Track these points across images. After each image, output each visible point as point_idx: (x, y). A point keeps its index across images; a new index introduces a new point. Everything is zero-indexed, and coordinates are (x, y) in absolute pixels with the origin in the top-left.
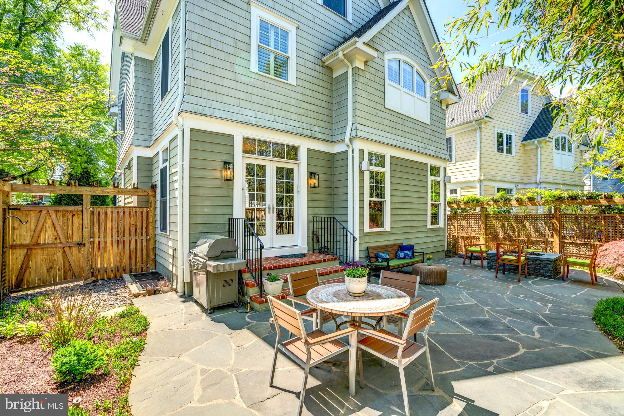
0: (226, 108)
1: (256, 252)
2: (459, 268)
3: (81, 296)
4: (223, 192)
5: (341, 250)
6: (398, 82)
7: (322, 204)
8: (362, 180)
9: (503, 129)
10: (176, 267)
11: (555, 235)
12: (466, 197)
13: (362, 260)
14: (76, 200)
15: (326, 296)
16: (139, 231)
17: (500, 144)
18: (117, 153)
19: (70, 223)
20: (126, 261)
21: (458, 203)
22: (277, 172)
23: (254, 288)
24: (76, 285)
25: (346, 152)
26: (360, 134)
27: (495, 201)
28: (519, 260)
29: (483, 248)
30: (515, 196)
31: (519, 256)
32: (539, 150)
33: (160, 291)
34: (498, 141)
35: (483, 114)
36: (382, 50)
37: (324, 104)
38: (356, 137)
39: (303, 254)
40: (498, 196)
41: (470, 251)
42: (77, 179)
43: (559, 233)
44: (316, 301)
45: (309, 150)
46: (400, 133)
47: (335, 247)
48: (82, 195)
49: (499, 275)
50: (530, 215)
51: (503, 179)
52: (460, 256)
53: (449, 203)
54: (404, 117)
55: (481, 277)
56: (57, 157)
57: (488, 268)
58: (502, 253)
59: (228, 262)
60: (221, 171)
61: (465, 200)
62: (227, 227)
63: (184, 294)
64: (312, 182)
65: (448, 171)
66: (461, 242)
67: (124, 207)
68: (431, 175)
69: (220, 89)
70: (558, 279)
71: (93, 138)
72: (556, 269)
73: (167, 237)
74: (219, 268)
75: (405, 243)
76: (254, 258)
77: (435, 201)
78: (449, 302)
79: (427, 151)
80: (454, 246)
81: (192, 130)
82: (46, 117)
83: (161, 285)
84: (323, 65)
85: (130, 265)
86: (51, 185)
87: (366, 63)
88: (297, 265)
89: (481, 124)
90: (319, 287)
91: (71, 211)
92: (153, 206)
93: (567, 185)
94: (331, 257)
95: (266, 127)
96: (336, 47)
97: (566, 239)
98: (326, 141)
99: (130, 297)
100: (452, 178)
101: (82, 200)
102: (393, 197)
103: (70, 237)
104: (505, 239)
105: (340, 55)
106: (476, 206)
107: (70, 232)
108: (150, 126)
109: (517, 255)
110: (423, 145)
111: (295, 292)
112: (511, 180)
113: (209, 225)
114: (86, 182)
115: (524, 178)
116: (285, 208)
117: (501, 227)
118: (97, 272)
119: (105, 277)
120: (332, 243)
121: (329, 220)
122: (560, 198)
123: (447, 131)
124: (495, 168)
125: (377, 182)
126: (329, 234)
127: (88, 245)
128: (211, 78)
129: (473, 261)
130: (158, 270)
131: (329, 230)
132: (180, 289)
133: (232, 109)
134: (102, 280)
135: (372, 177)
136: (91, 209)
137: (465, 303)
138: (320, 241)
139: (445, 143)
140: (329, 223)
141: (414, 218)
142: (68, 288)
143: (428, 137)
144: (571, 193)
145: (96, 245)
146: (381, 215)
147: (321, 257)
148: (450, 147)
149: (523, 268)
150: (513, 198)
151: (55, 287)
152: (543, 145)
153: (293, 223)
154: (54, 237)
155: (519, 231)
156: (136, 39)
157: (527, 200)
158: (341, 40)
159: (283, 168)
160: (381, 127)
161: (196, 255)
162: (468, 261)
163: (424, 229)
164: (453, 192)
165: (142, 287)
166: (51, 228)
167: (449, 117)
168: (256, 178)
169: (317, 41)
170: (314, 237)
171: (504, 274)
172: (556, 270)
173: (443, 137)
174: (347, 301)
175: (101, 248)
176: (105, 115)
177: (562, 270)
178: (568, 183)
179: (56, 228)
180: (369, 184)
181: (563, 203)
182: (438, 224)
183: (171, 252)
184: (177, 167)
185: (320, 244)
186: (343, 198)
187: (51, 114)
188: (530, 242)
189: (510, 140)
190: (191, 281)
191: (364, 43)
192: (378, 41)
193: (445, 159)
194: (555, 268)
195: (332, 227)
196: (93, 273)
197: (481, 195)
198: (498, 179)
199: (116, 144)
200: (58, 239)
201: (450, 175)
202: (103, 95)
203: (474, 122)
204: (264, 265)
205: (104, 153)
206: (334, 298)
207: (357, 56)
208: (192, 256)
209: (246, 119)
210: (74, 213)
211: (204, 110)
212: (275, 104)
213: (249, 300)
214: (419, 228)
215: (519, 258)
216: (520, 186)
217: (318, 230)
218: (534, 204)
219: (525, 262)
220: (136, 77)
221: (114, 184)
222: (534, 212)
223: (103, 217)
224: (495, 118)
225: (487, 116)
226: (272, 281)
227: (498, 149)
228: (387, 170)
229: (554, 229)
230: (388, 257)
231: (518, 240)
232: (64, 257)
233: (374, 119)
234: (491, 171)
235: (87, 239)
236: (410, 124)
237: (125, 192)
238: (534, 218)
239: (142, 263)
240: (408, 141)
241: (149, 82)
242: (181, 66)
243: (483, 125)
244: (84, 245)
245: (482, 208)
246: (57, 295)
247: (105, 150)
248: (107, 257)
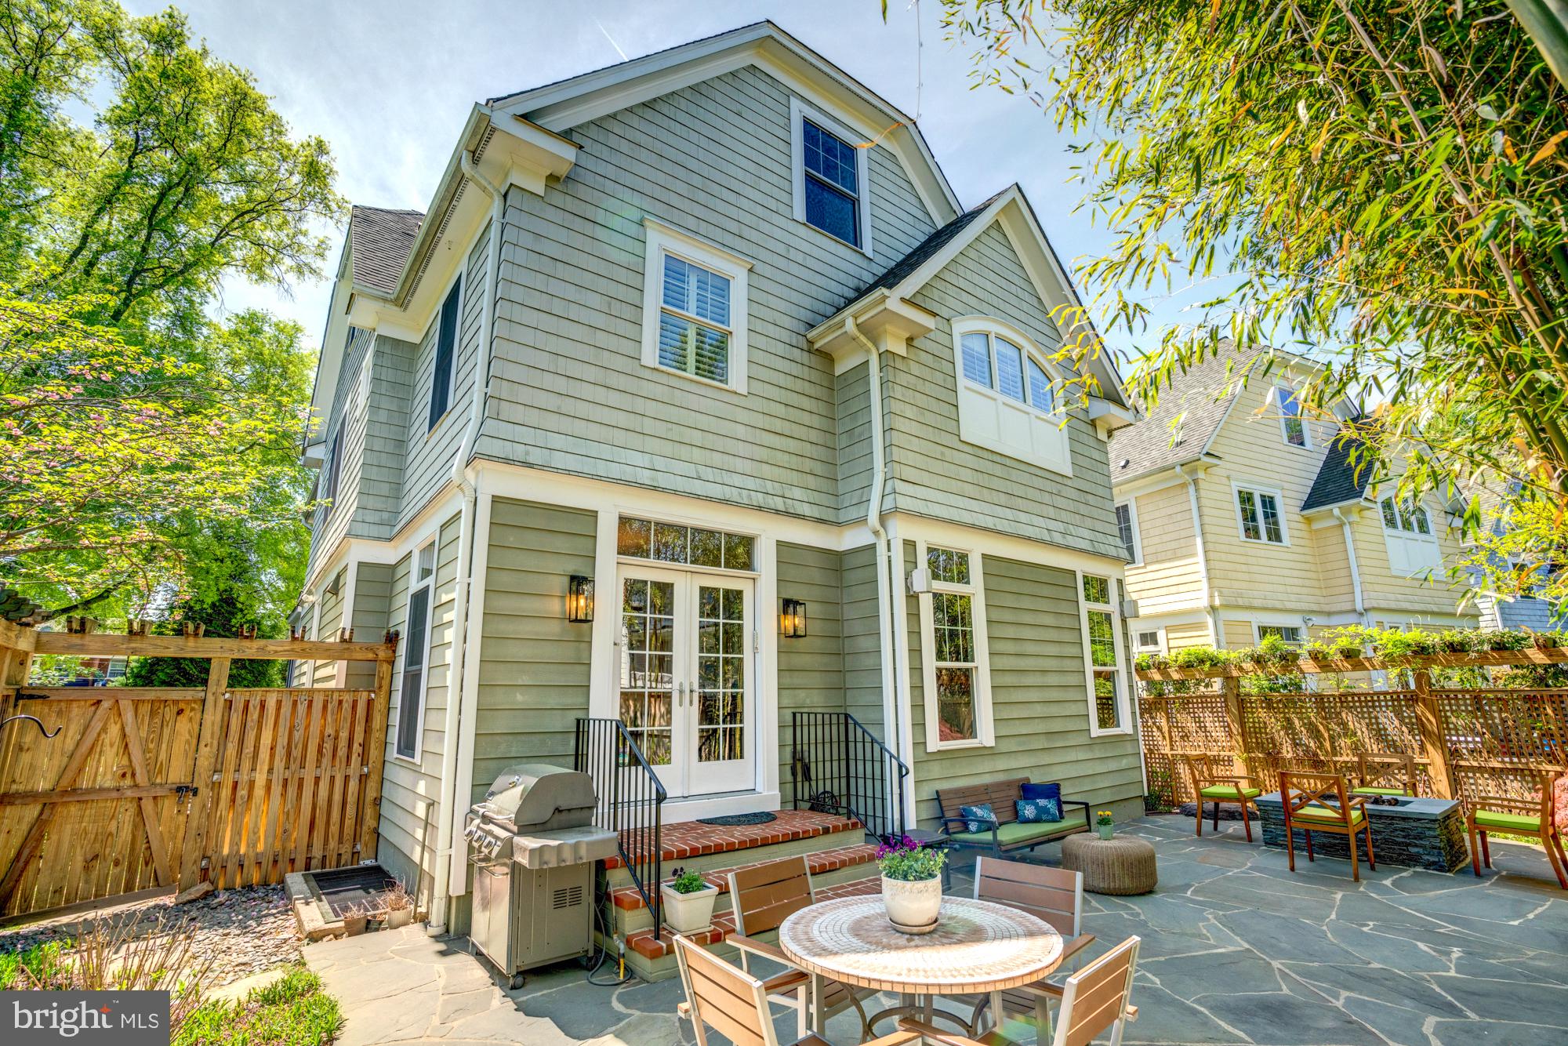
0: (583, 447)
1: (646, 807)
2: (1187, 844)
3: (165, 939)
4: (566, 652)
5: (870, 801)
6: (987, 381)
7: (816, 680)
8: (914, 615)
9: (1250, 482)
10: (433, 851)
11: (1429, 747)
12: (1184, 651)
13: (925, 827)
14: (193, 673)
15: (831, 934)
16: (342, 752)
17: (1250, 517)
18: (309, 552)
19: (166, 731)
20: (299, 833)
21: (1162, 667)
22: (702, 597)
23: (636, 912)
24: (155, 907)
25: (872, 548)
26: (903, 503)
27: (1259, 661)
28: (1345, 819)
29: (1245, 788)
30: (1308, 646)
31: (1343, 807)
32: (1347, 529)
33: (381, 923)
34: (1244, 510)
35: (1197, 450)
36: (945, 312)
37: (814, 436)
38: (896, 510)
39: (768, 814)
40: (1262, 646)
41: (1211, 797)
42: (201, 619)
43: (1440, 741)
44: (806, 948)
45: (779, 543)
46: (1003, 499)
47: (853, 791)
48: (209, 660)
49: (1298, 863)
50: (1354, 695)
51: (1270, 604)
52: (1188, 812)
53: (1141, 670)
54: (1008, 462)
55: (1251, 868)
56: (164, 564)
57: (1267, 843)
58: (1297, 801)
59: (570, 839)
60: (563, 597)
61: (1181, 658)
62: (573, 743)
63: (447, 931)
64: (789, 622)
65: (1129, 588)
66: (1183, 770)
67: (311, 691)
68: (1088, 598)
69: (568, 406)
70: (1462, 871)
71: (257, 519)
72: (1451, 844)
73: (416, 771)
74: (546, 857)
75: (1035, 779)
76: (639, 826)
77: (1105, 665)
78: (1172, 946)
79: (1071, 541)
80: (1166, 785)
81: (496, 500)
82: (151, 470)
83: (385, 904)
84: (810, 348)
85: (310, 846)
86: (136, 634)
87: (910, 341)
88: (753, 844)
89: (1194, 471)
90: (813, 907)
91: (176, 702)
92: (385, 688)
93: (1433, 613)
94: (842, 820)
95: (675, 492)
96: (839, 310)
97: (1461, 757)
98: (821, 521)
99: (299, 939)
100: (1140, 603)
101: (207, 671)
102: (996, 659)
103: (160, 772)
104: (1300, 762)
105: (850, 326)
106: (1209, 675)
107: (163, 756)
108: (397, 490)
109: (1338, 804)
110: (1061, 527)
111: (747, 921)
112: (1289, 605)
113: (523, 738)
114: (224, 626)
115: (1322, 600)
116: (721, 690)
117: (1283, 727)
118: (219, 867)
119: (238, 881)
120: (844, 781)
121: (834, 721)
122: (1423, 648)
123: (1115, 491)
124: (1246, 577)
125: (953, 621)
126: (835, 757)
127: (204, 792)
128: (548, 381)
129: (1221, 824)
130: (379, 862)
131: (835, 746)
132: (437, 917)
133: (594, 449)
134: (226, 889)
135: (938, 608)
136: (227, 696)
137: (1216, 947)
138: (813, 777)
139: (1113, 518)
140: (834, 728)
141: (1054, 710)
142: (132, 915)
143: (1071, 506)
144: (1448, 636)
145: (225, 793)
146: (969, 704)
147: (817, 821)
148: (1128, 529)
149: (1361, 843)
150: (1303, 652)
151: (100, 912)
152: (1355, 517)
153: (741, 729)
154: (121, 772)
155: (1331, 737)
156: (385, 300)
157: (1338, 657)
158: (851, 294)
159: (717, 590)
160: (954, 486)
161: (486, 819)
162: (1208, 824)
163: (1082, 739)
164: (1149, 638)
165: (334, 910)
166: (115, 749)
167: (1117, 457)
168: (648, 615)
169: (795, 297)
170: (798, 767)
171: (1312, 859)
172: (1452, 847)
173: (1108, 505)
174: (889, 947)
175: (238, 801)
176: (293, 465)
177: (1468, 844)
178: (1436, 609)
179: (130, 746)
180: (933, 627)
181: (1434, 662)
182: (1118, 726)
183: (421, 810)
184: (453, 590)
185: (813, 784)
186: (869, 662)
187: (167, 463)
188: (1366, 769)
189: (1273, 507)
190: (469, 893)
191: (902, 299)
192: (936, 295)
193: (1117, 559)
194: (1449, 840)
195: (843, 738)
196: (205, 870)
197: (1219, 646)
198: (1257, 603)
199: (309, 531)
200: (128, 776)
201: (1134, 596)
202: (294, 417)
203: (1178, 469)
204: (666, 844)
205: (278, 554)
206: (854, 940)
207: (888, 327)
208: (477, 821)
209: (628, 473)
210: (182, 705)
211: (527, 453)
212: (696, 437)
213: (622, 947)
214: (1070, 735)
215: (1344, 814)
216: (1317, 620)
217: (806, 748)
218: (1358, 666)
219: (1364, 824)
220: (376, 380)
221: (293, 632)
222: (1364, 687)
223: (256, 716)
224: (1227, 457)
225: (1208, 454)
226: (687, 892)
227: (1247, 530)
228: (975, 589)
229: (1424, 731)
230: (993, 818)
231: (1335, 763)
232: (135, 827)
233: (937, 467)
234: (1236, 585)
235: (204, 776)
236: (1025, 478)
237: (322, 651)
238: (1366, 701)
239: (341, 841)
240: (1023, 517)
241: (404, 391)
242: (481, 356)
243: (1201, 475)
244: (195, 792)
245: (1228, 678)
246: (100, 939)
247: (281, 547)
248: (251, 826)
